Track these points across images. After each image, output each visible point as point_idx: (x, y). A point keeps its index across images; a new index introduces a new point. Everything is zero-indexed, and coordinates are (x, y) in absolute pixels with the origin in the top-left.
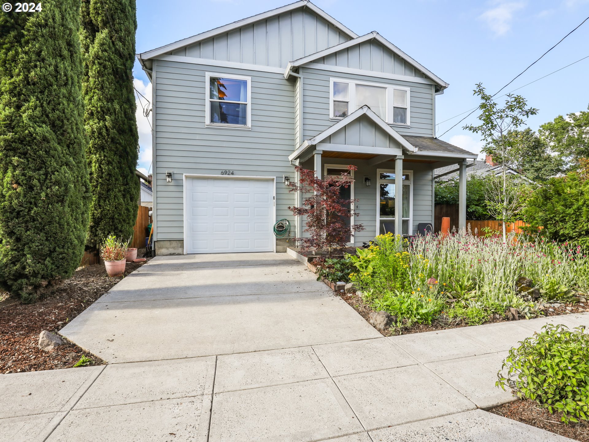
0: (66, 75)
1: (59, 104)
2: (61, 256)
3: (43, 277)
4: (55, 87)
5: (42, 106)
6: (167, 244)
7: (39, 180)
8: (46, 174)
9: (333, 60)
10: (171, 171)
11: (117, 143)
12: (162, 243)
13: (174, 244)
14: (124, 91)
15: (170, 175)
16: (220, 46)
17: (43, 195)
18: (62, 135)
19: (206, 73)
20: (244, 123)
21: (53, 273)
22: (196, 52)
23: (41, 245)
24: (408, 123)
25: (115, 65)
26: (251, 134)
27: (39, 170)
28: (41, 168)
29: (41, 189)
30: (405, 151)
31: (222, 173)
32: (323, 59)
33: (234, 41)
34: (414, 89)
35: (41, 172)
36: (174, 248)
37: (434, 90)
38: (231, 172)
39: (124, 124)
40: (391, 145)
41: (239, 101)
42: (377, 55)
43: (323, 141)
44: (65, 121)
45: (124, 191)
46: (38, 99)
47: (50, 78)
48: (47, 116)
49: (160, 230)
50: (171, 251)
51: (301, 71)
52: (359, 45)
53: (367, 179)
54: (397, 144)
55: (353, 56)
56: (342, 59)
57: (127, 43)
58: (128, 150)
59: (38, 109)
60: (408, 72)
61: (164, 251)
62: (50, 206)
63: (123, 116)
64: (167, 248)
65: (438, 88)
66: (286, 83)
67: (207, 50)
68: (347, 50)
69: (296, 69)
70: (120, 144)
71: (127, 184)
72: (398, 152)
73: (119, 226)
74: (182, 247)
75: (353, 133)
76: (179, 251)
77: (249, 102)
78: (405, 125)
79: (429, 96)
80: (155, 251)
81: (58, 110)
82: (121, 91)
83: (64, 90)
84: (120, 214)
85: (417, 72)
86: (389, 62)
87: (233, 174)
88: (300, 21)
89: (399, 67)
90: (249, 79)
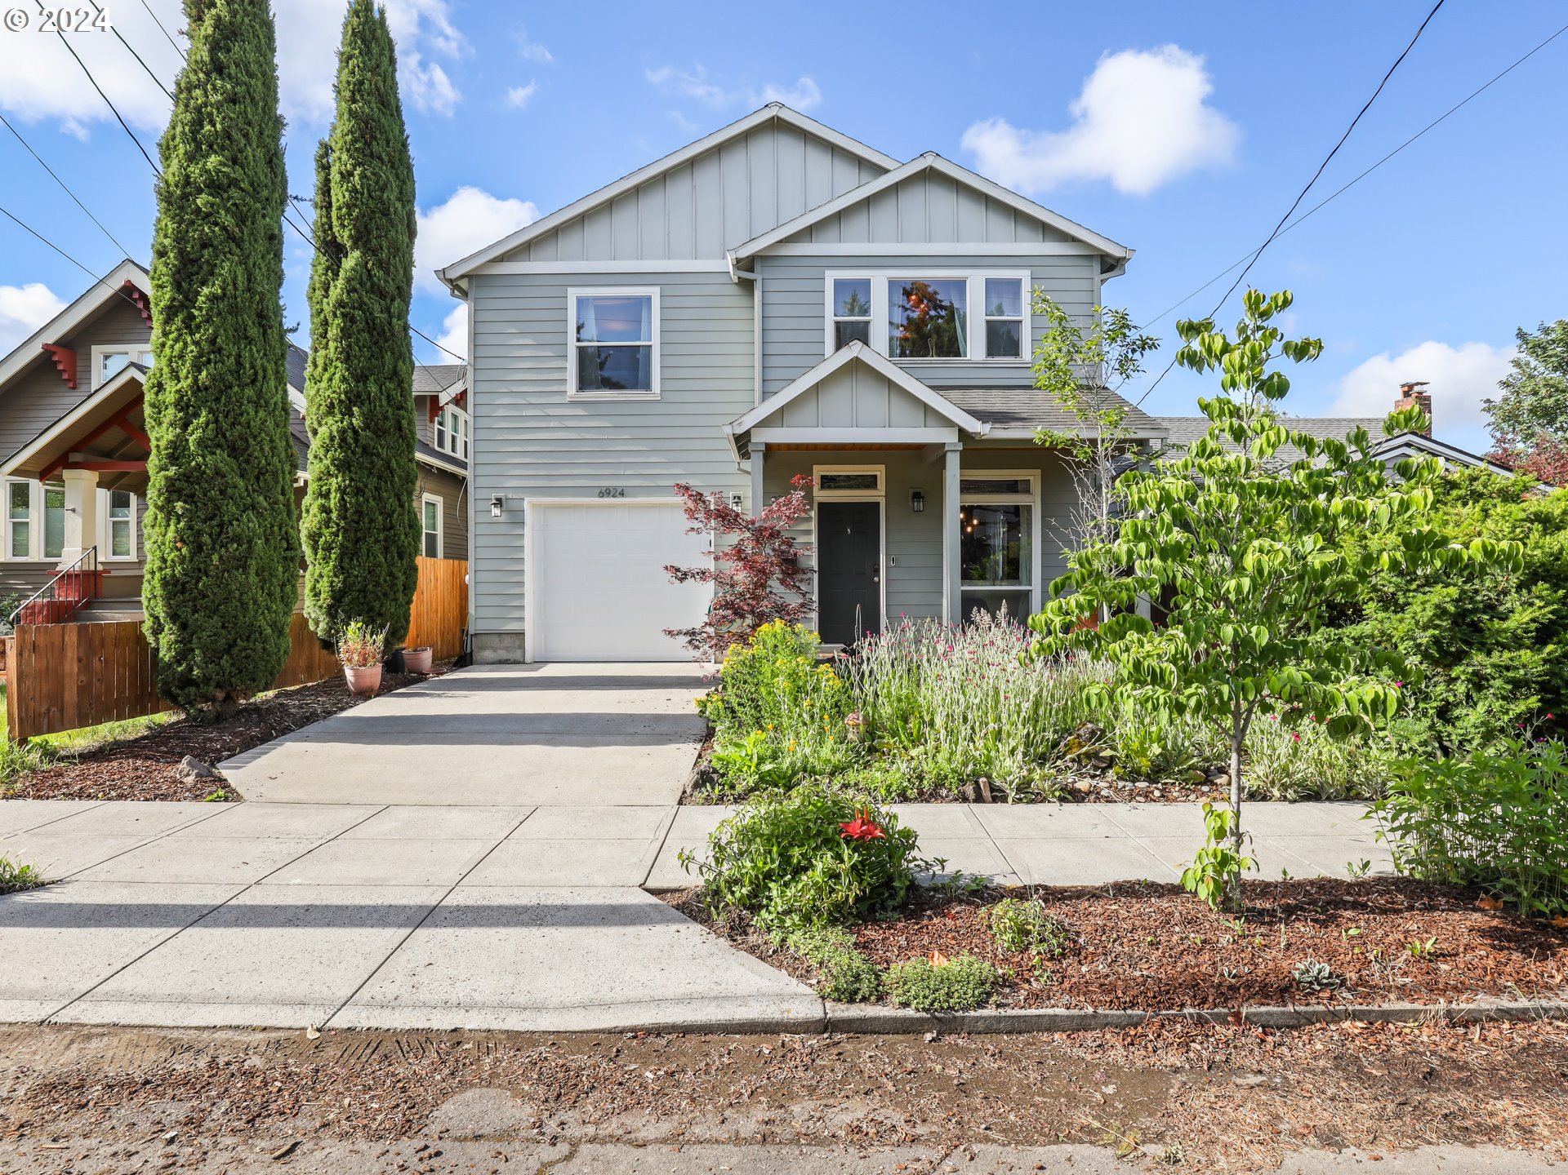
0: (253, 367)
1: (242, 415)
2: (244, 654)
3: (218, 685)
4: (236, 389)
5: (216, 421)
6: (495, 641)
7: (210, 535)
8: (221, 525)
9: (833, 232)
10: (501, 495)
11: (372, 454)
12: (484, 638)
13: (507, 641)
14: (388, 356)
15: (499, 502)
16: (596, 232)
17: (215, 557)
18: (247, 461)
19: (570, 290)
20: (647, 386)
21: (233, 680)
22: (549, 250)
23: (215, 635)
24: (1026, 356)
25: (371, 314)
26: (660, 409)
27: (211, 519)
28: (215, 515)
29: (213, 548)
31: (601, 495)
32: (809, 233)
33: (624, 218)
34: (1042, 272)
35: (214, 523)
36: (507, 649)
37: (1097, 267)
38: (619, 490)
39: (386, 418)
41: (639, 340)
42: (941, 201)
44: (251, 441)
45: (385, 541)
46: (211, 411)
47: (229, 378)
48: (224, 436)
49: (483, 613)
50: (502, 654)
51: (757, 267)
52: (896, 187)
53: (917, 496)
55: (883, 215)
56: (857, 224)
57: (392, 269)
58: (394, 464)
59: (211, 426)
60: (1023, 231)
61: (488, 654)
62: (226, 575)
63: (384, 403)
64: (495, 650)
65: (1110, 265)
66: (735, 290)
67: (570, 242)
68: (867, 203)
69: (748, 264)
70: (378, 455)
71: (392, 527)
73: (377, 605)
74: (522, 647)
76: (517, 655)
77: (655, 342)
78: (1018, 360)
79: (1085, 285)
80: (471, 653)
81: (240, 424)
82: (383, 358)
83: (249, 392)
84: (377, 584)
86: (971, 214)
87: (620, 495)
88: (765, 149)
89: (1001, 225)
90: (655, 293)
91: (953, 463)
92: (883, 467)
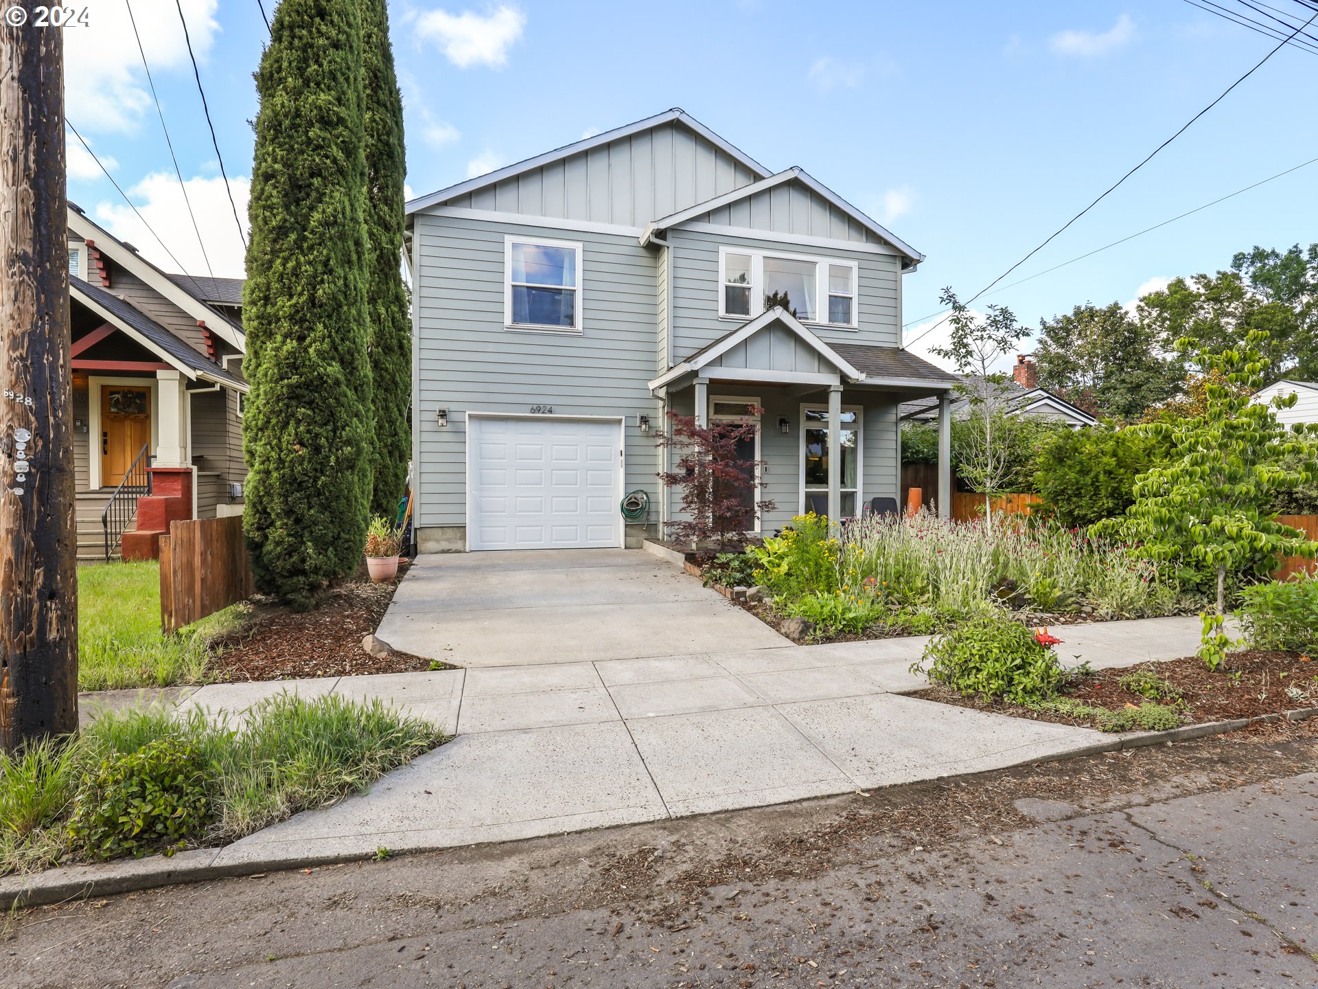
0: (355, 289)
1: (349, 331)
2: (346, 546)
3: (326, 575)
4: (345, 308)
5: (330, 336)
6: (438, 533)
7: (327, 438)
8: (334, 431)
9: (724, 216)
10: (444, 406)
11: (382, 369)
12: (428, 531)
13: (450, 534)
14: (392, 284)
15: (443, 414)
16: (529, 190)
17: (333, 458)
19: (506, 237)
20: (570, 320)
21: (337, 569)
22: (488, 200)
23: (325, 529)
24: (855, 323)
25: (380, 244)
26: (582, 343)
27: (325, 424)
28: (329, 421)
29: (330, 450)
30: (844, 378)
31: (533, 411)
32: (707, 216)
33: (553, 181)
34: (865, 264)
35: (329, 428)
36: (449, 540)
37: (899, 265)
38: (548, 407)
39: (392, 338)
40: (822, 368)
41: (562, 284)
42: (799, 205)
43: (711, 364)
44: (356, 355)
45: (391, 445)
46: (325, 326)
47: (339, 296)
48: (336, 349)
49: (425, 509)
50: (445, 545)
51: (669, 235)
52: (769, 190)
53: (782, 422)
54: (833, 368)
55: (760, 208)
56: (741, 214)
58: (398, 379)
59: (326, 340)
60: (854, 234)
61: (431, 545)
62: (339, 474)
63: (390, 324)
64: (438, 541)
65: (908, 262)
66: (643, 252)
67: (507, 197)
68: (749, 198)
69: (661, 234)
70: (386, 370)
71: (396, 434)
72: (833, 381)
73: (384, 502)
74: (463, 538)
75: (759, 350)
76: (458, 545)
77: (579, 288)
78: (849, 326)
79: (891, 276)
80: (415, 545)
81: (348, 339)
82: (387, 284)
84: (386, 483)
85: (871, 235)
86: (821, 218)
87: (550, 412)
88: (668, 144)
89: (841, 228)
90: (578, 247)
91: (835, 400)
92: (759, 399)
